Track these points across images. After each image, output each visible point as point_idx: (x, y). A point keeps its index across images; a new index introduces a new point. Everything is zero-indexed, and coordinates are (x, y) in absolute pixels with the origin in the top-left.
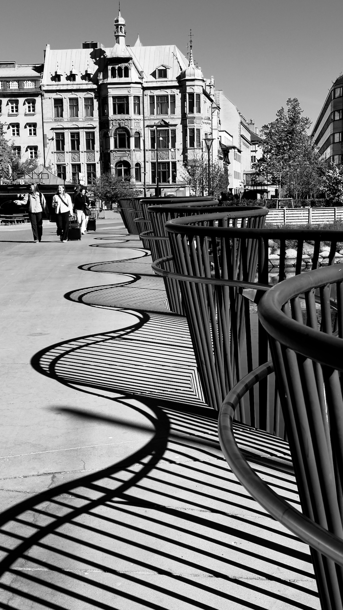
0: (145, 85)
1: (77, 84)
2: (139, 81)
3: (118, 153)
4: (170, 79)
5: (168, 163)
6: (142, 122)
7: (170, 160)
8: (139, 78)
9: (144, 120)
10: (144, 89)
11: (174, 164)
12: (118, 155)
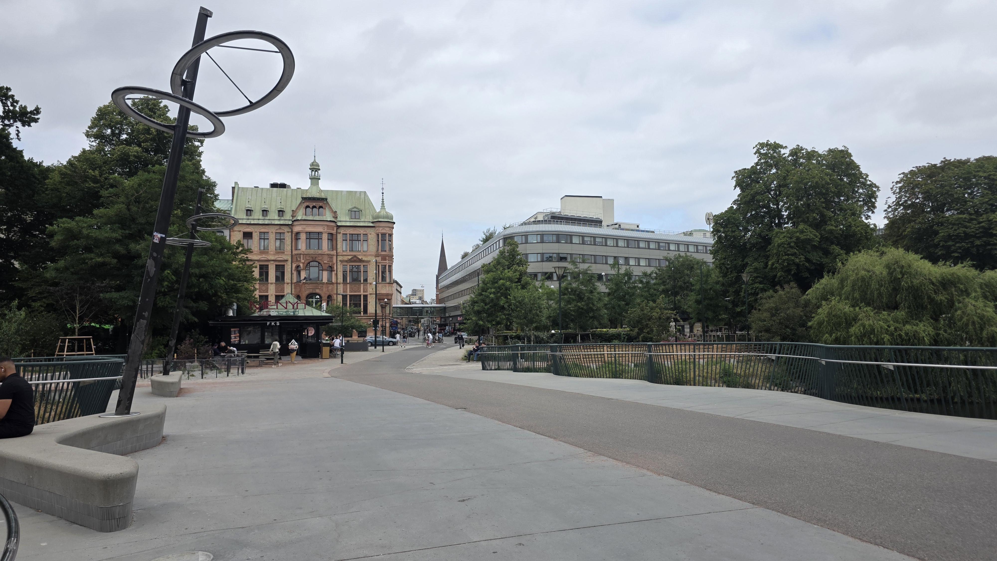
0: (339, 224)
1: (269, 220)
2: (333, 220)
3: (310, 285)
4: (362, 220)
5: (360, 296)
6: (335, 257)
7: (362, 293)
8: (334, 217)
9: (337, 255)
10: (338, 227)
11: (366, 297)
12: (310, 287)
